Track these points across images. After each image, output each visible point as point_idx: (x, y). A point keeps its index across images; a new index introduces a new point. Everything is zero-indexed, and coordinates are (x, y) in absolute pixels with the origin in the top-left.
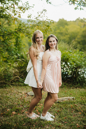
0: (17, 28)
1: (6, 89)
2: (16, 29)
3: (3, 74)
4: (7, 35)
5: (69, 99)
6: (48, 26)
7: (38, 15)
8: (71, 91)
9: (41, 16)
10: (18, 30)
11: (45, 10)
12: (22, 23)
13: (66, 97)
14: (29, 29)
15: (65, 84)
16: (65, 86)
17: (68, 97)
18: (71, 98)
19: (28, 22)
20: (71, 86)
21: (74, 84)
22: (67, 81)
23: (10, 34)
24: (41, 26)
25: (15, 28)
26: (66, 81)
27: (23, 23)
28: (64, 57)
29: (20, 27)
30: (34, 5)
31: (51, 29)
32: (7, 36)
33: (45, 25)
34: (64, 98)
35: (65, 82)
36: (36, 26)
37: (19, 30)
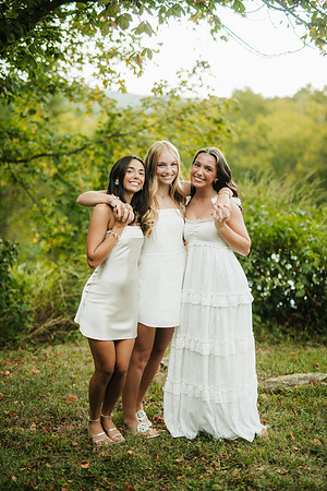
0: (105, 129)
1: (77, 346)
2: (102, 132)
3: (63, 295)
4: (69, 154)
5: (312, 381)
6: (218, 122)
7: (180, 80)
8: (309, 354)
9: (189, 85)
10: (109, 135)
11: (203, 63)
12: (125, 111)
13: (302, 375)
14: (150, 131)
15: (284, 333)
16: (285, 338)
17: (310, 375)
18: (320, 376)
19: (144, 105)
20: (307, 340)
21: (315, 329)
22: (289, 319)
23: (82, 149)
24: (192, 122)
25: (99, 129)
26: (286, 320)
27: (128, 112)
28: (282, 235)
29: (116, 126)
30: (161, 44)
31: (229, 131)
32: (69, 158)
33: (209, 119)
34: (296, 376)
35: (283, 324)
36: (175, 121)
37: (113, 136)
